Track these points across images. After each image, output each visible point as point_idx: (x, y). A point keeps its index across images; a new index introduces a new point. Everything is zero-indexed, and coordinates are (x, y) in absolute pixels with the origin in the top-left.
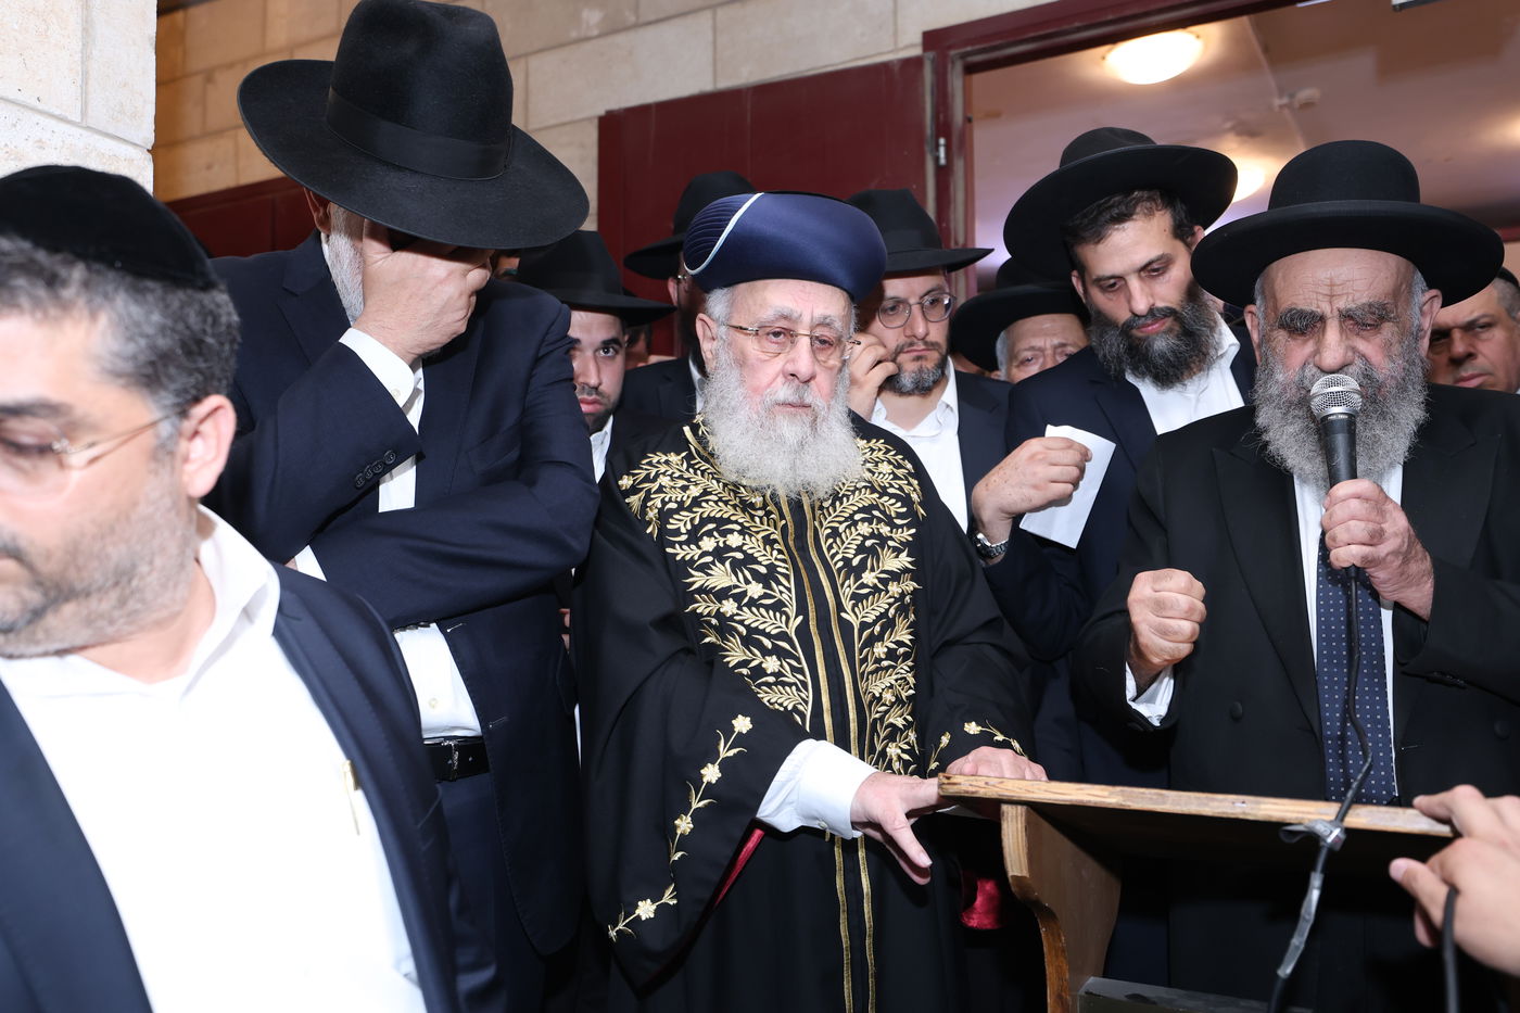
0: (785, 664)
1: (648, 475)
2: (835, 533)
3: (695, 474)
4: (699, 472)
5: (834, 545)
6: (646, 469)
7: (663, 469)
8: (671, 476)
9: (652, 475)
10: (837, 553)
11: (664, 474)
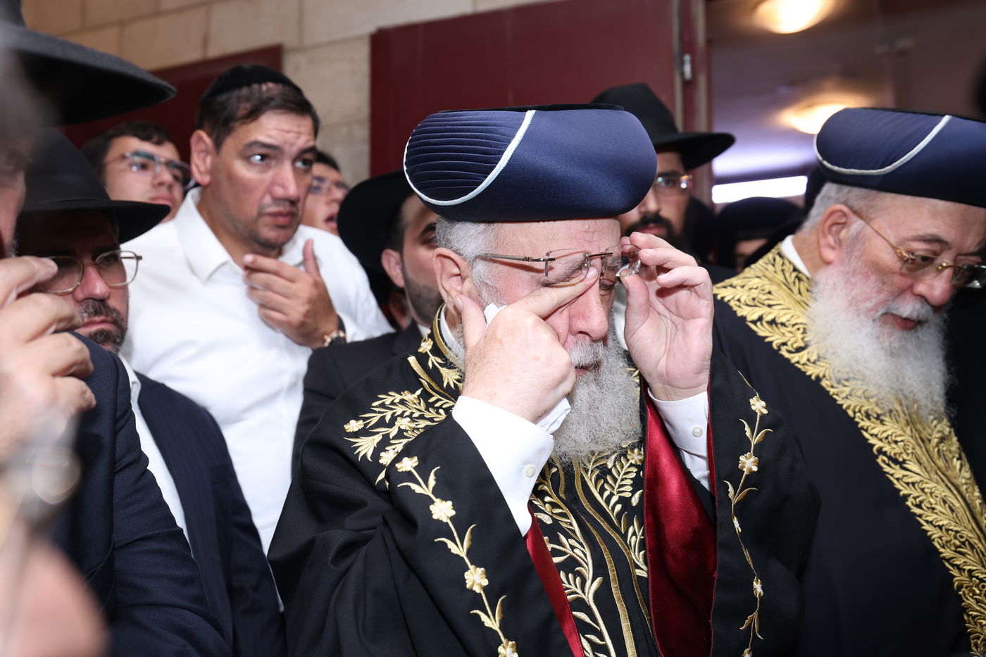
0: (584, 641)
1: (383, 418)
2: (604, 472)
3: (438, 413)
4: (441, 411)
5: (606, 486)
6: (380, 412)
7: (399, 410)
8: (410, 416)
9: (388, 419)
10: (612, 495)
11: (401, 415)
